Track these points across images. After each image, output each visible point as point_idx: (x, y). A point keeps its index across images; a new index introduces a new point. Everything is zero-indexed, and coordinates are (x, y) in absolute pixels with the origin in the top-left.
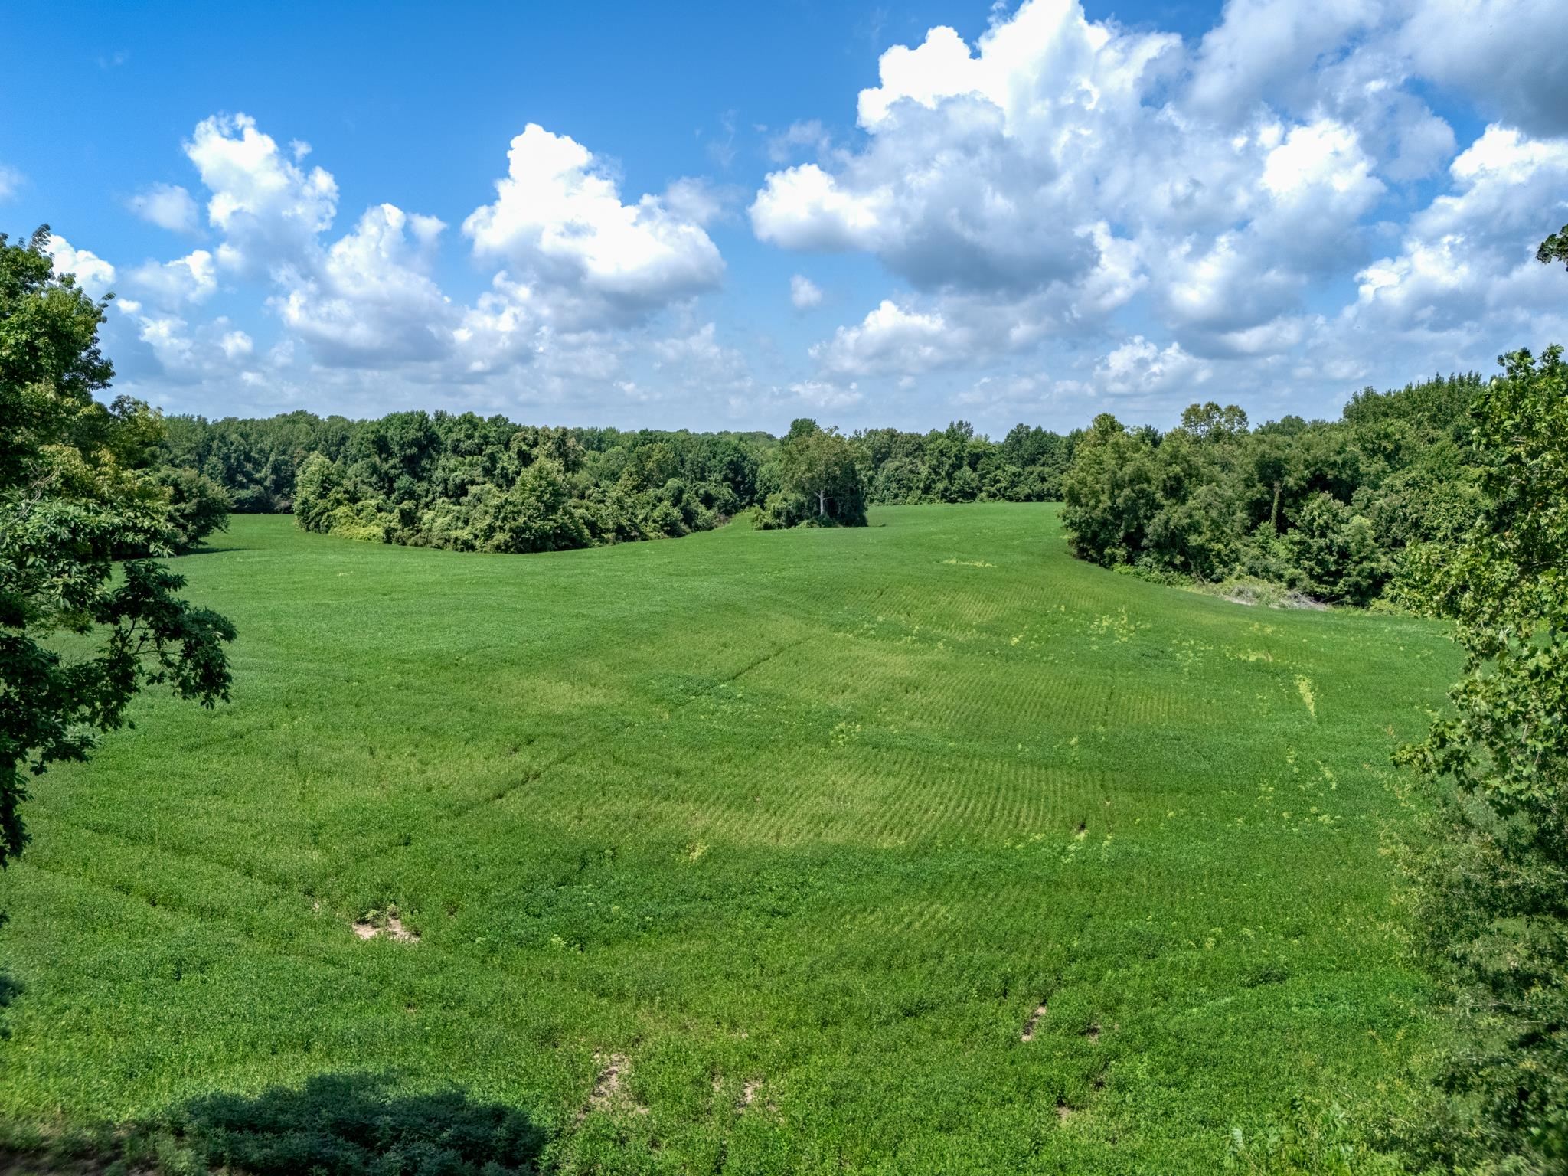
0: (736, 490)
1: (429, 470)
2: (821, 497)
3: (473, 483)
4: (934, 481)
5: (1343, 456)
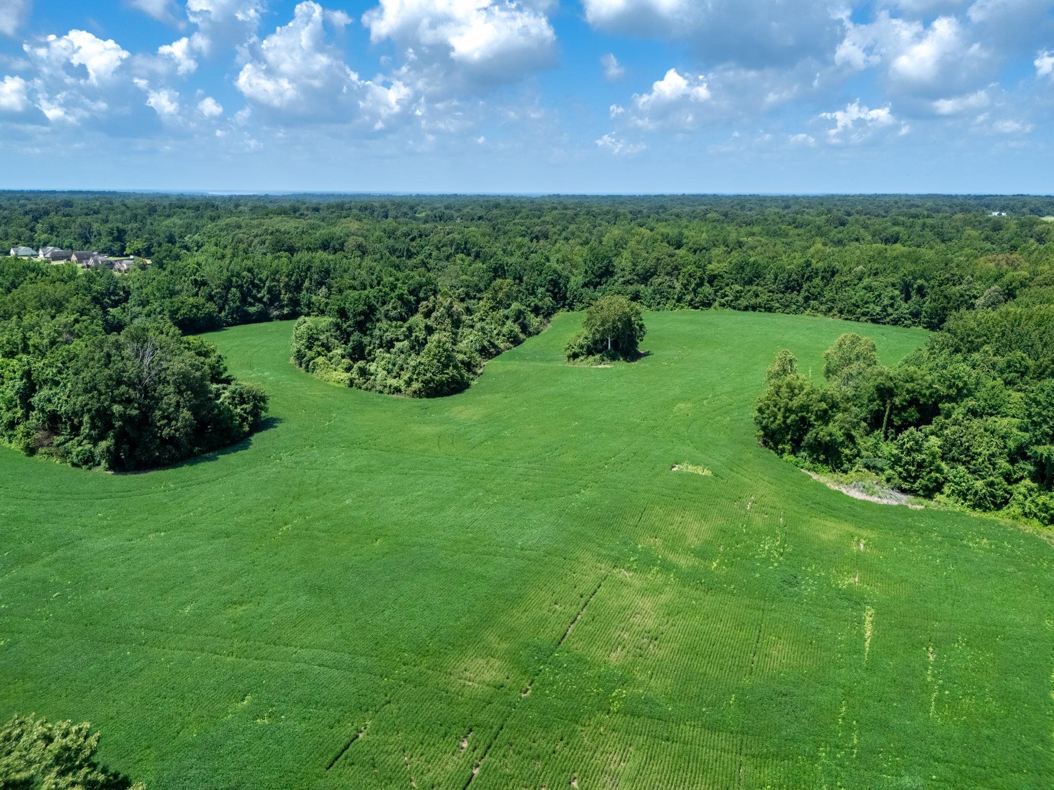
0: (554, 298)
1: (371, 329)
2: (609, 338)
3: (398, 340)
4: (684, 294)
5: (930, 390)
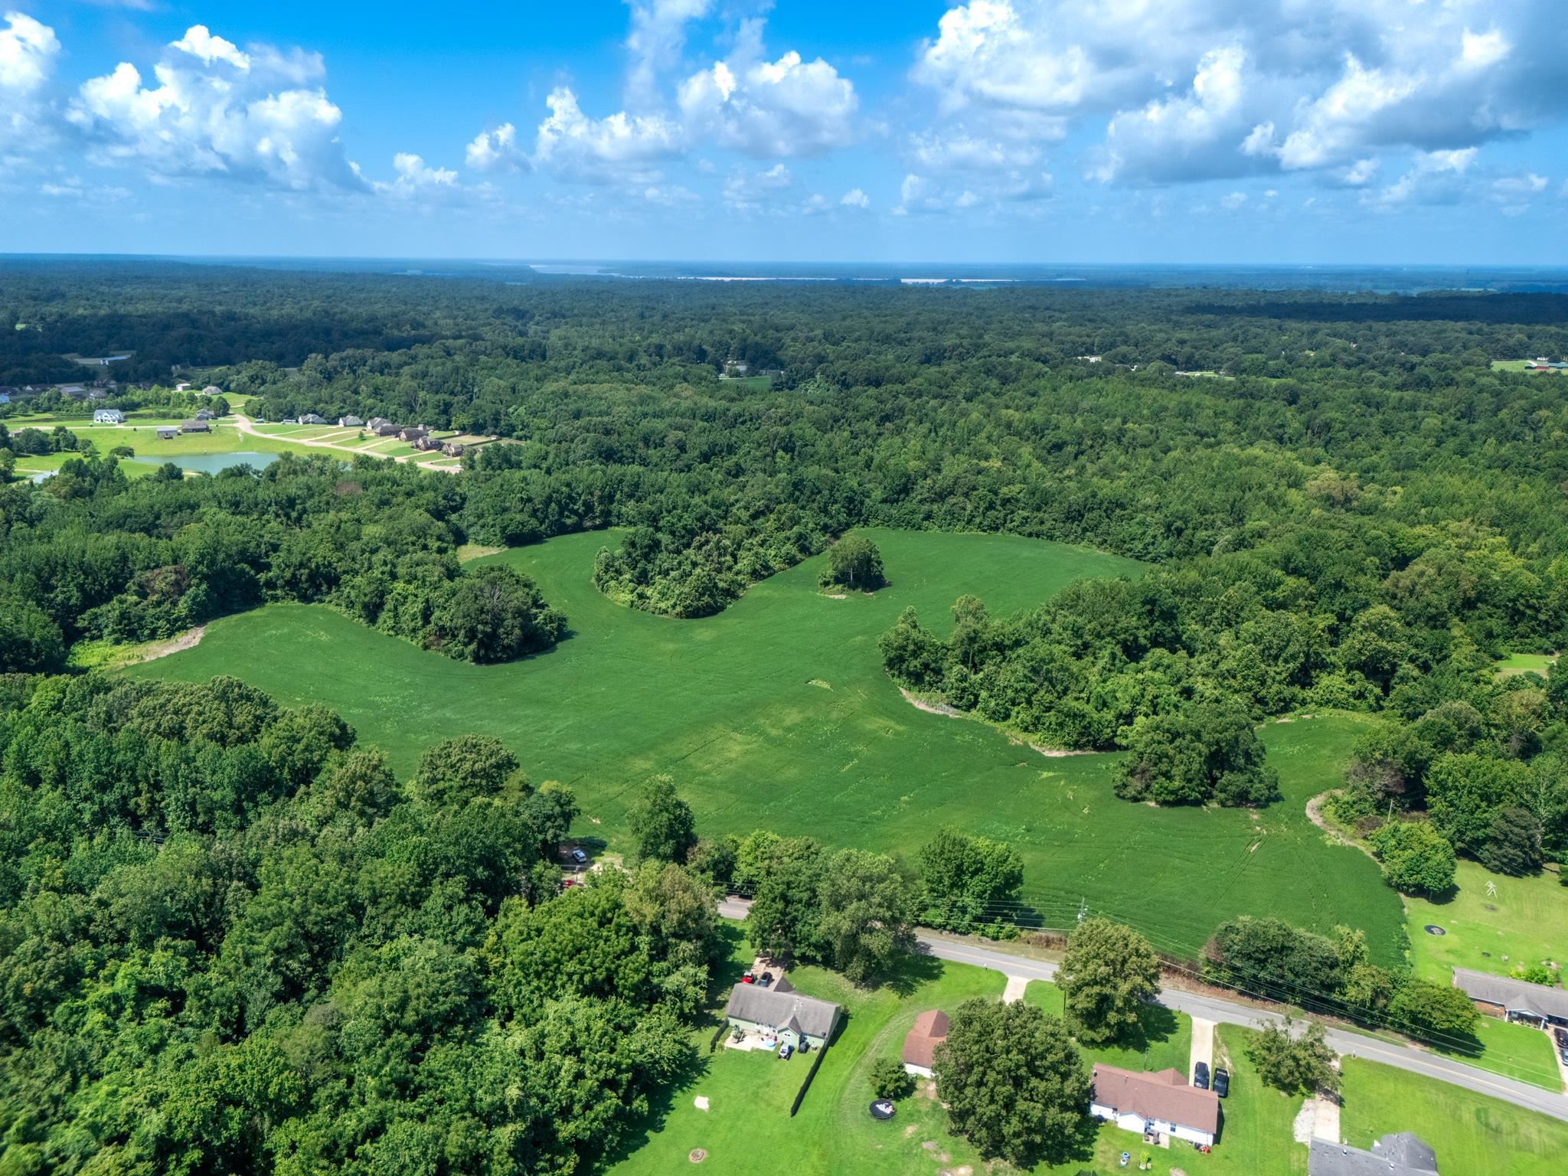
1: (653, 559)
2: (851, 572)
3: (672, 569)
4: (974, 517)
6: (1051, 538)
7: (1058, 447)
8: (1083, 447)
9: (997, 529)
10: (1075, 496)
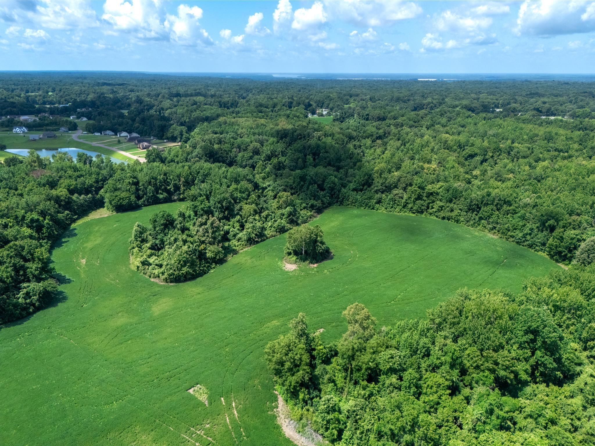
2: (303, 249)
4: (408, 203)
6: (457, 221)
7: (472, 156)
8: (487, 157)
9: (422, 212)
10: (476, 194)
